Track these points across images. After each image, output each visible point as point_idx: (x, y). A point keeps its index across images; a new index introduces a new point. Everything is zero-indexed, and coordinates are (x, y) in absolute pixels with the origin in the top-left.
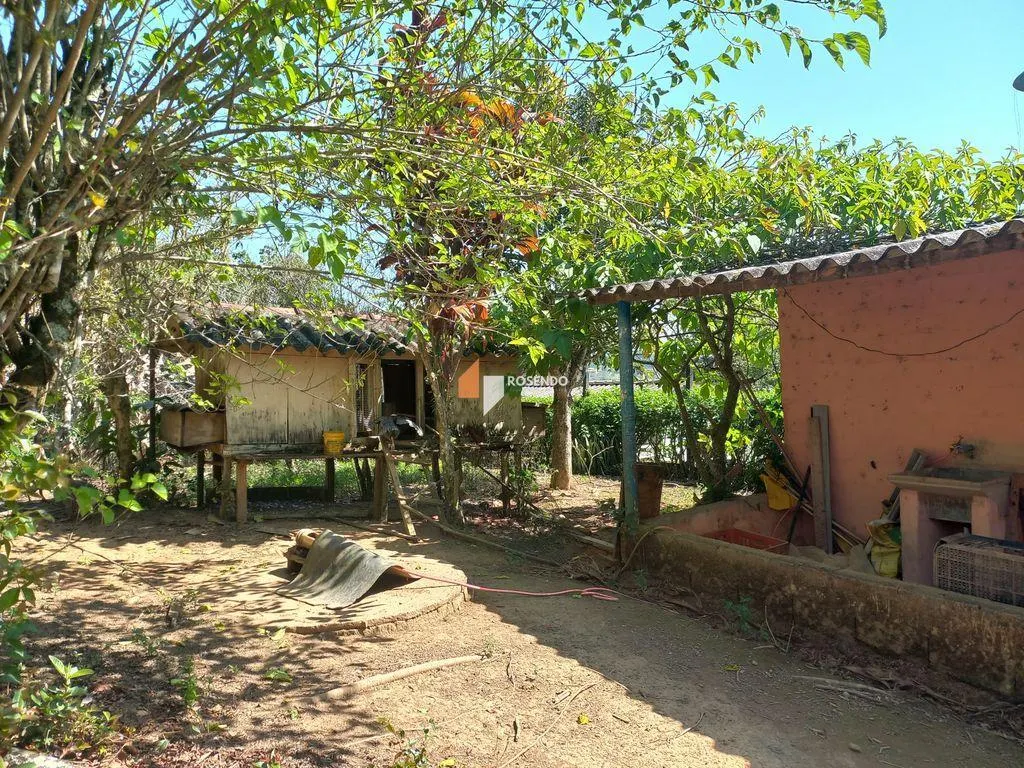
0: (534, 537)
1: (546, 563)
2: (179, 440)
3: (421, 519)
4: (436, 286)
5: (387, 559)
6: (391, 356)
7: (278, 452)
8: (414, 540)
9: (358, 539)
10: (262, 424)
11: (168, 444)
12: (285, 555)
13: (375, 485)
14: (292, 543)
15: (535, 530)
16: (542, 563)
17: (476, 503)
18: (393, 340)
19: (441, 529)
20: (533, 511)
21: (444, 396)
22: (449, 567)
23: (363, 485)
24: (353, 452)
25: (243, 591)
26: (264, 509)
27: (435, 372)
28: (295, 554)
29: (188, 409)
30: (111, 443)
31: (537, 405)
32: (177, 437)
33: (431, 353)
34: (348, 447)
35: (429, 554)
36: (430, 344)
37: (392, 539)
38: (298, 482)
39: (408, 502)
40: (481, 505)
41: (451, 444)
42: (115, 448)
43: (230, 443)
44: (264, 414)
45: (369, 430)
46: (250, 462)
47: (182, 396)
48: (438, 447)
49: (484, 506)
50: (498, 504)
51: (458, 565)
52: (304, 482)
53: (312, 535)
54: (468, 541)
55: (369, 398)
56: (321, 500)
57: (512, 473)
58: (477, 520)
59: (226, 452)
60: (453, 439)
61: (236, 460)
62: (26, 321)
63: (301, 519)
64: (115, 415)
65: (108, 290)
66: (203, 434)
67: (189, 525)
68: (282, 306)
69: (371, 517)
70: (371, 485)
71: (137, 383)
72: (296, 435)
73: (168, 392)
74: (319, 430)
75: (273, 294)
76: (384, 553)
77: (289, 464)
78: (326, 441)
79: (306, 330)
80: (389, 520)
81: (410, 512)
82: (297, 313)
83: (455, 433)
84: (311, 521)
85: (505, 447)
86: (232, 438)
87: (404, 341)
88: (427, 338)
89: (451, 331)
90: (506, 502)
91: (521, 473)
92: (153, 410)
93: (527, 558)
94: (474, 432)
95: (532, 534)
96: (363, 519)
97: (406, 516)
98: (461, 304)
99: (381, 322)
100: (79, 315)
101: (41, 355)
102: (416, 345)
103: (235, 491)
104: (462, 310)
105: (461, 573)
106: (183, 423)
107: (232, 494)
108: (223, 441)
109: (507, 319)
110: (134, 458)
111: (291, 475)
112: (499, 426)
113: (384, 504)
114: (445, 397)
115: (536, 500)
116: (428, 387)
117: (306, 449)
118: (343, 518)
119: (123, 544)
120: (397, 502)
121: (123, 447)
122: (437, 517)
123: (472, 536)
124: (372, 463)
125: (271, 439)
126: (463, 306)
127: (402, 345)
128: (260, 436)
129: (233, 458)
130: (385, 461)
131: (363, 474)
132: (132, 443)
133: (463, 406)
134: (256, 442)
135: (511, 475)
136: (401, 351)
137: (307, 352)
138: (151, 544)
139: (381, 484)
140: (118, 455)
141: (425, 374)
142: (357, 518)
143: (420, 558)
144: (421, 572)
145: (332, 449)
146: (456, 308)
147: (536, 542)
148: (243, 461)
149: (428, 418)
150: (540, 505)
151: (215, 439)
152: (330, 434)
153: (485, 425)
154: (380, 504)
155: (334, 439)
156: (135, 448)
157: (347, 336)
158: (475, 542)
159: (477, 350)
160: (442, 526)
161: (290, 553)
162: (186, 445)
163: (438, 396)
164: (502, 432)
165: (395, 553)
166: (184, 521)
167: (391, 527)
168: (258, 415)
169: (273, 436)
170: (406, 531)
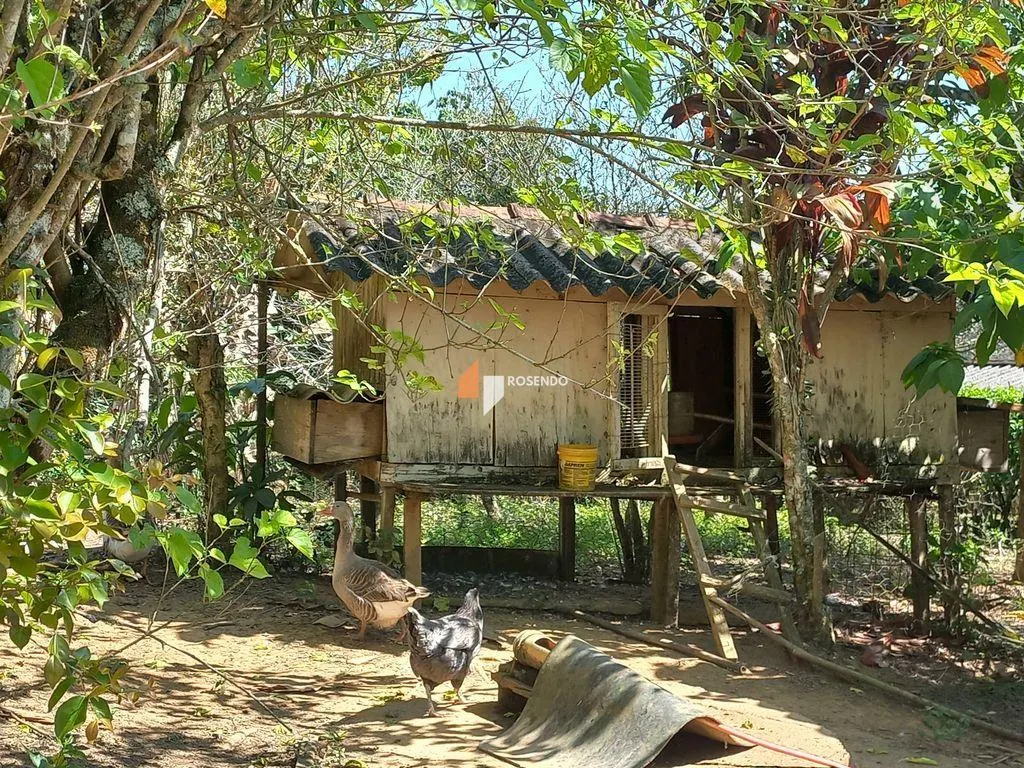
0: (981, 682)
1: (1013, 739)
2: (307, 450)
3: (746, 626)
4: (797, 155)
5: (684, 703)
6: (687, 298)
7: (476, 480)
8: (733, 667)
9: (624, 656)
10: (448, 425)
11: (287, 459)
12: (494, 676)
13: (655, 553)
14: (507, 655)
15: (987, 666)
16: (1005, 737)
17: (855, 603)
18: (691, 266)
19: (787, 651)
20: (981, 628)
21: (794, 379)
22: (810, 729)
23: (628, 555)
24: (612, 487)
25: (421, 736)
26: (450, 586)
27: (777, 331)
28: (513, 676)
29: (322, 396)
30: (193, 453)
31: (992, 404)
32: (302, 448)
33: (768, 293)
34: (604, 476)
35: (767, 701)
36: (766, 275)
37: (689, 663)
38: (506, 539)
39: (721, 591)
40: (866, 608)
41: (807, 480)
42: (200, 464)
43: (392, 459)
44: (452, 408)
45: (644, 445)
46: (427, 496)
47: (306, 372)
48: (780, 484)
49: (871, 609)
50: (901, 606)
51: (827, 725)
52: (518, 540)
53: (542, 642)
54: (844, 680)
55: (644, 383)
56: (550, 579)
57: (934, 543)
58: (860, 637)
59: (386, 477)
60: (811, 469)
61: (403, 492)
62: (77, 232)
63: (517, 610)
64: (201, 403)
65: (194, 177)
66: (347, 441)
67: (322, 608)
68: (483, 202)
69: (645, 616)
70: (643, 552)
71: (233, 347)
72: (507, 449)
73: (284, 365)
74: (550, 442)
75: (465, 180)
76: (678, 689)
77: (488, 505)
78: (563, 464)
79: (530, 249)
80: (681, 625)
81: (726, 612)
82: (513, 217)
83: (814, 458)
84: (537, 614)
85: (920, 490)
86: (396, 450)
87: (714, 268)
88: (761, 264)
89: (811, 248)
90: (920, 605)
91: (952, 544)
92: (262, 396)
93: (973, 725)
94: (854, 456)
95: (979, 674)
96: (633, 618)
97: (718, 618)
98: (834, 193)
99: (669, 232)
100: (160, 220)
101: (102, 293)
102: (740, 278)
103: (400, 550)
104: (839, 206)
105: (835, 743)
106: (314, 421)
107: (396, 555)
108: (380, 456)
109: (932, 223)
110: (231, 480)
111: (490, 524)
112: (908, 445)
113: (671, 591)
114: (797, 383)
115: (988, 605)
116: (760, 363)
117: (527, 478)
118: (593, 613)
119: (216, 637)
120: (698, 588)
121: (212, 461)
122: (775, 626)
123: (851, 668)
124: (645, 511)
125: (464, 456)
126: (839, 197)
127: (710, 278)
128: (444, 450)
129: (398, 490)
130: (674, 508)
131: (628, 529)
132: (227, 454)
133: (831, 402)
134: (438, 460)
135: (931, 548)
136: (706, 290)
137: (529, 291)
138: (261, 640)
139: (665, 551)
140: (205, 475)
141: (755, 335)
142: (619, 617)
143: (749, 706)
144: (753, 735)
145: (575, 480)
146: (827, 202)
147: (988, 693)
148: (415, 495)
149: (760, 425)
150: (997, 616)
151: (367, 452)
152: (571, 451)
153: (877, 442)
154: (663, 593)
155: (578, 460)
156: (233, 465)
157: (604, 260)
158: (858, 683)
159: (863, 288)
160: (788, 644)
161: (502, 674)
162: (319, 461)
163: (781, 381)
164: (916, 457)
165: (698, 690)
166: (315, 601)
167: (686, 639)
168: (442, 408)
169: (466, 453)
170: (717, 648)
